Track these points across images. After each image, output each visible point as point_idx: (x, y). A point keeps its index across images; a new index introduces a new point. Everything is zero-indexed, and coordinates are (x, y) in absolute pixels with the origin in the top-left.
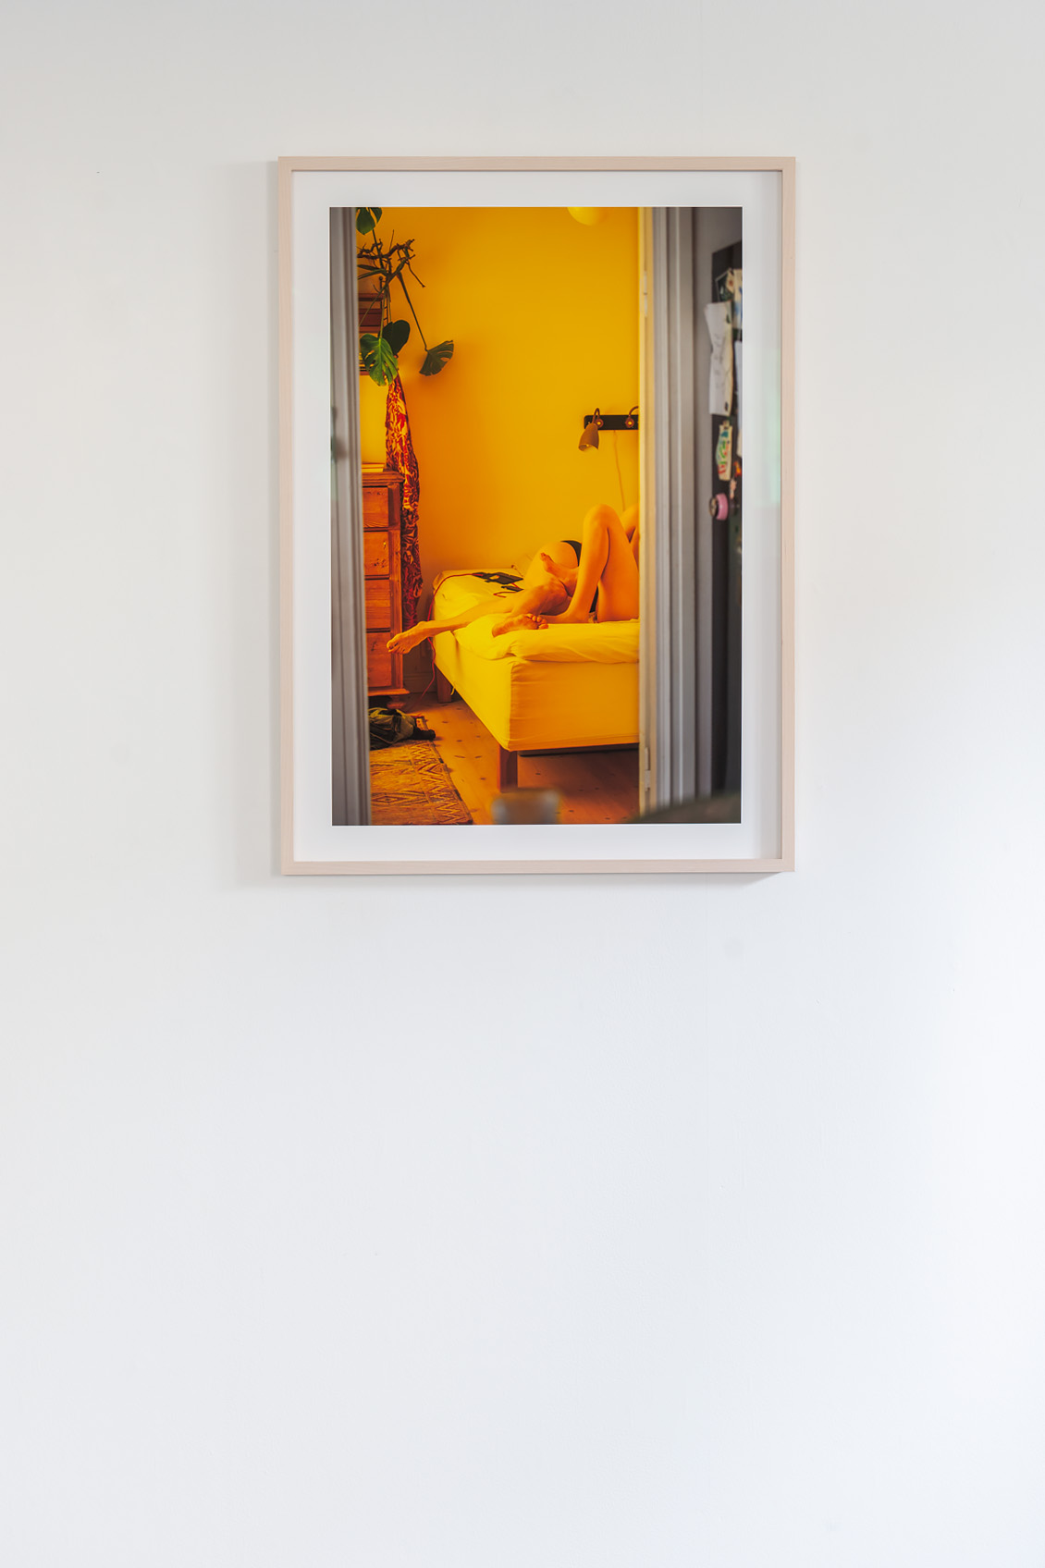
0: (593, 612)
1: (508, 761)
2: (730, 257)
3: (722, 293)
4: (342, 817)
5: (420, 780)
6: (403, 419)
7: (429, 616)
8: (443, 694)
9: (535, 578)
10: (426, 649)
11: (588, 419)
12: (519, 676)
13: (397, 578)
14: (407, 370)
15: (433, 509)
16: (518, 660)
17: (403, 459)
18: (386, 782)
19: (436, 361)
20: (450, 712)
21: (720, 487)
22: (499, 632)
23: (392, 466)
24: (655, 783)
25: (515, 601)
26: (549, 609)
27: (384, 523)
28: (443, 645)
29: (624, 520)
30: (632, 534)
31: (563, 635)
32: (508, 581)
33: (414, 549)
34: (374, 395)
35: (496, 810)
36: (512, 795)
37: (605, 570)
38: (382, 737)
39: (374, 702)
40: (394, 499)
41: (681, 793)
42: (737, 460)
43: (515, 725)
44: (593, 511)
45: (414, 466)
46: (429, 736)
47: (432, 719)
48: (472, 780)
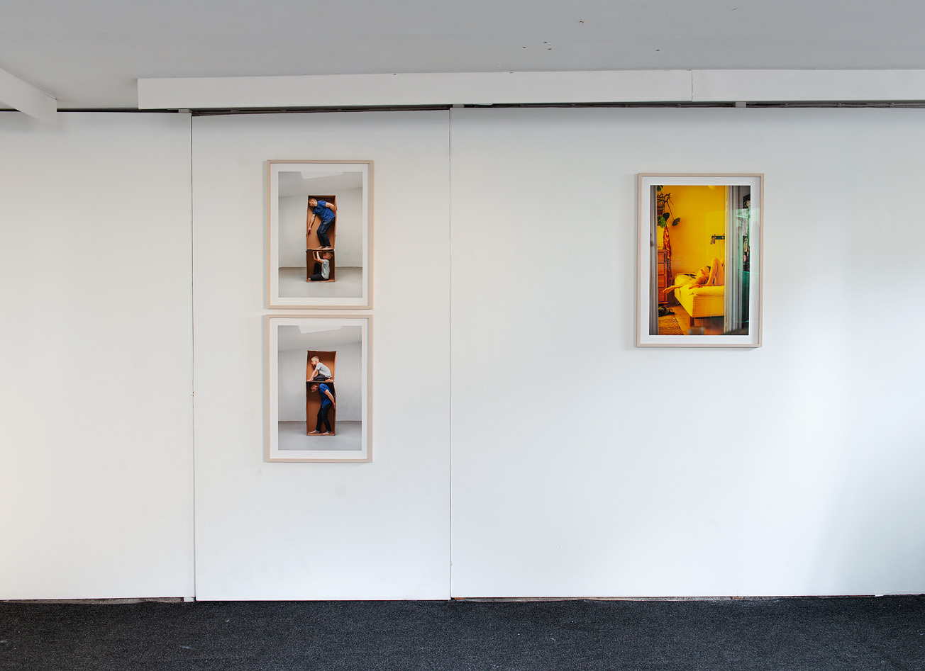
0: (713, 284)
1: (692, 320)
2: (747, 198)
3: (745, 206)
4: (651, 333)
5: (670, 324)
6: (668, 236)
7: (673, 284)
8: (677, 304)
9: (699, 275)
10: (673, 292)
11: (713, 237)
12: (695, 299)
13: (666, 275)
14: (669, 225)
15: (676, 263)
16: (695, 295)
17: (668, 245)
18: (662, 325)
19: (676, 223)
20: (678, 308)
21: (746, 253)
22: (690, 288)
23: (665, 248)
24: (728, 326)
25: (694, 281)
26: (702, 283)
27: (663, 262)
28: (677, 291)
29: (721, 262)
30: (723, 265)
31: (705, 289)
32: (692, 275)
33: (670, 268)
34: (661, 231)
35: (689, 332)
36: (693, 328)
37: (716, 273)
38: (662, 314)
39: (659, 305)
40: (665, 256)
41: (734, 328)
42: (749, 247)
43: (694, 311)
44: (714, 259)
45: (670, 248)
46: (673, 313)
47: (674, 309)
48: (682, 323)
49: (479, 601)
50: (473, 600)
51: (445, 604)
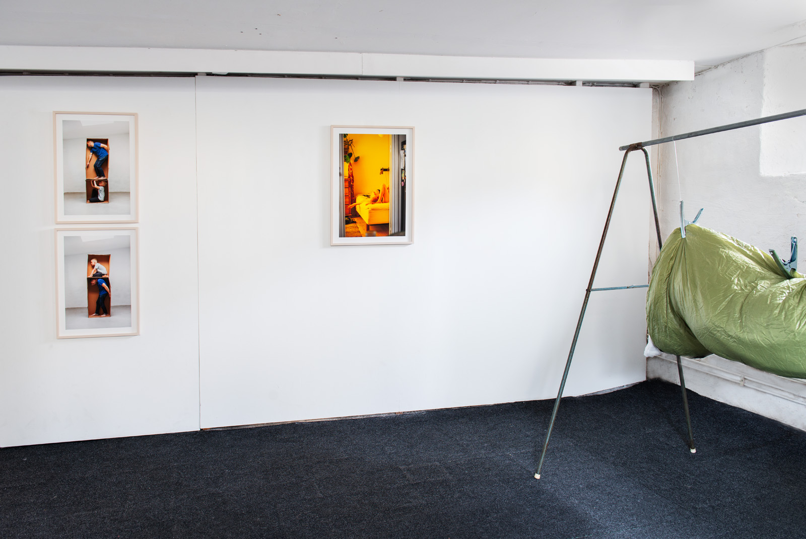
0: (382, 201)
1: (368, 226)
2: (404, 143)
3: (403, 149)
4: (340, 236)
5: (353, 230)
6: (351, 169)
7: (355, 202)
8: (358, 215)
9: (373, 196)
10: (355, 207)
11: (381, 169)
12: (370, 212)
13: (350, 196)
14: (352, 161)
15: (356, 184)
16: (370, 209)
17: (351, 176)
18: (348, 230)
19: (357, 159)
20: (358, 218)
21: (402, 181)
22: (367, 205)
23: (349, 177)
24: (392, 230)
25: (370, 200)
26: (375, 201)
27: (348, 187)
28: (357, 207)
29: (387, 186)
30: (388, 188)
31: (377, 205)
32: (368, 196)
33: (353, 191)
34: (346, 165)
35: (366, 235)
36: (369, 232)
37: (384, 195)
38: (347, 222)
39: (346, 217)
40: (349, 183)
41: (396, 231)
42: (405, 176)
43: (369, 220)
44: (382, 184)
45: (353, 177)
46: (355, 222)
47: (356, 219)
48: (362, 230)
49: (221, 429)
50: (217, 429)
51: (196, 434)
